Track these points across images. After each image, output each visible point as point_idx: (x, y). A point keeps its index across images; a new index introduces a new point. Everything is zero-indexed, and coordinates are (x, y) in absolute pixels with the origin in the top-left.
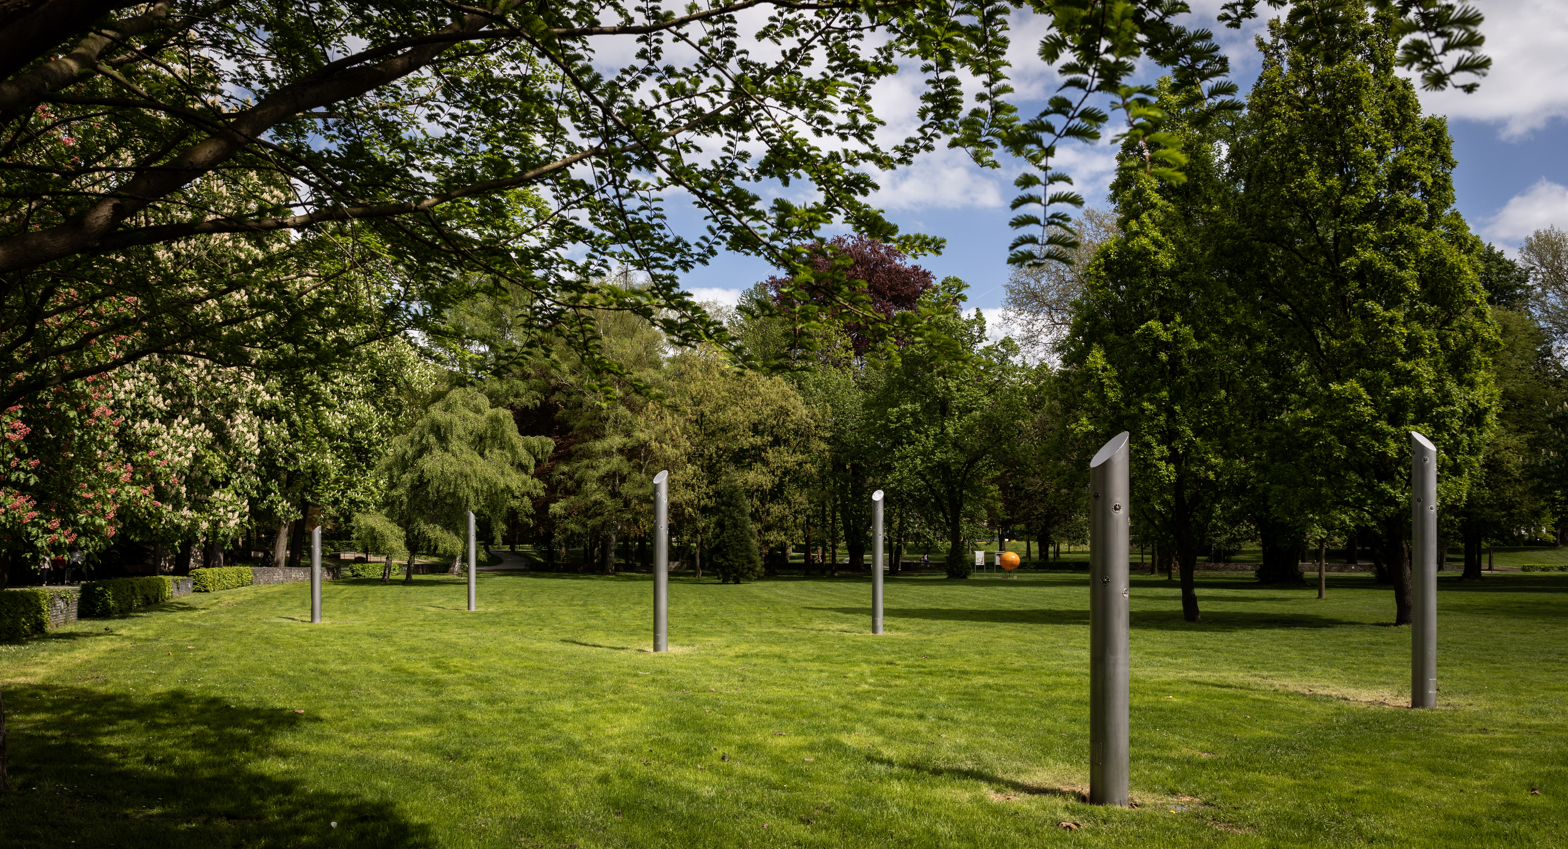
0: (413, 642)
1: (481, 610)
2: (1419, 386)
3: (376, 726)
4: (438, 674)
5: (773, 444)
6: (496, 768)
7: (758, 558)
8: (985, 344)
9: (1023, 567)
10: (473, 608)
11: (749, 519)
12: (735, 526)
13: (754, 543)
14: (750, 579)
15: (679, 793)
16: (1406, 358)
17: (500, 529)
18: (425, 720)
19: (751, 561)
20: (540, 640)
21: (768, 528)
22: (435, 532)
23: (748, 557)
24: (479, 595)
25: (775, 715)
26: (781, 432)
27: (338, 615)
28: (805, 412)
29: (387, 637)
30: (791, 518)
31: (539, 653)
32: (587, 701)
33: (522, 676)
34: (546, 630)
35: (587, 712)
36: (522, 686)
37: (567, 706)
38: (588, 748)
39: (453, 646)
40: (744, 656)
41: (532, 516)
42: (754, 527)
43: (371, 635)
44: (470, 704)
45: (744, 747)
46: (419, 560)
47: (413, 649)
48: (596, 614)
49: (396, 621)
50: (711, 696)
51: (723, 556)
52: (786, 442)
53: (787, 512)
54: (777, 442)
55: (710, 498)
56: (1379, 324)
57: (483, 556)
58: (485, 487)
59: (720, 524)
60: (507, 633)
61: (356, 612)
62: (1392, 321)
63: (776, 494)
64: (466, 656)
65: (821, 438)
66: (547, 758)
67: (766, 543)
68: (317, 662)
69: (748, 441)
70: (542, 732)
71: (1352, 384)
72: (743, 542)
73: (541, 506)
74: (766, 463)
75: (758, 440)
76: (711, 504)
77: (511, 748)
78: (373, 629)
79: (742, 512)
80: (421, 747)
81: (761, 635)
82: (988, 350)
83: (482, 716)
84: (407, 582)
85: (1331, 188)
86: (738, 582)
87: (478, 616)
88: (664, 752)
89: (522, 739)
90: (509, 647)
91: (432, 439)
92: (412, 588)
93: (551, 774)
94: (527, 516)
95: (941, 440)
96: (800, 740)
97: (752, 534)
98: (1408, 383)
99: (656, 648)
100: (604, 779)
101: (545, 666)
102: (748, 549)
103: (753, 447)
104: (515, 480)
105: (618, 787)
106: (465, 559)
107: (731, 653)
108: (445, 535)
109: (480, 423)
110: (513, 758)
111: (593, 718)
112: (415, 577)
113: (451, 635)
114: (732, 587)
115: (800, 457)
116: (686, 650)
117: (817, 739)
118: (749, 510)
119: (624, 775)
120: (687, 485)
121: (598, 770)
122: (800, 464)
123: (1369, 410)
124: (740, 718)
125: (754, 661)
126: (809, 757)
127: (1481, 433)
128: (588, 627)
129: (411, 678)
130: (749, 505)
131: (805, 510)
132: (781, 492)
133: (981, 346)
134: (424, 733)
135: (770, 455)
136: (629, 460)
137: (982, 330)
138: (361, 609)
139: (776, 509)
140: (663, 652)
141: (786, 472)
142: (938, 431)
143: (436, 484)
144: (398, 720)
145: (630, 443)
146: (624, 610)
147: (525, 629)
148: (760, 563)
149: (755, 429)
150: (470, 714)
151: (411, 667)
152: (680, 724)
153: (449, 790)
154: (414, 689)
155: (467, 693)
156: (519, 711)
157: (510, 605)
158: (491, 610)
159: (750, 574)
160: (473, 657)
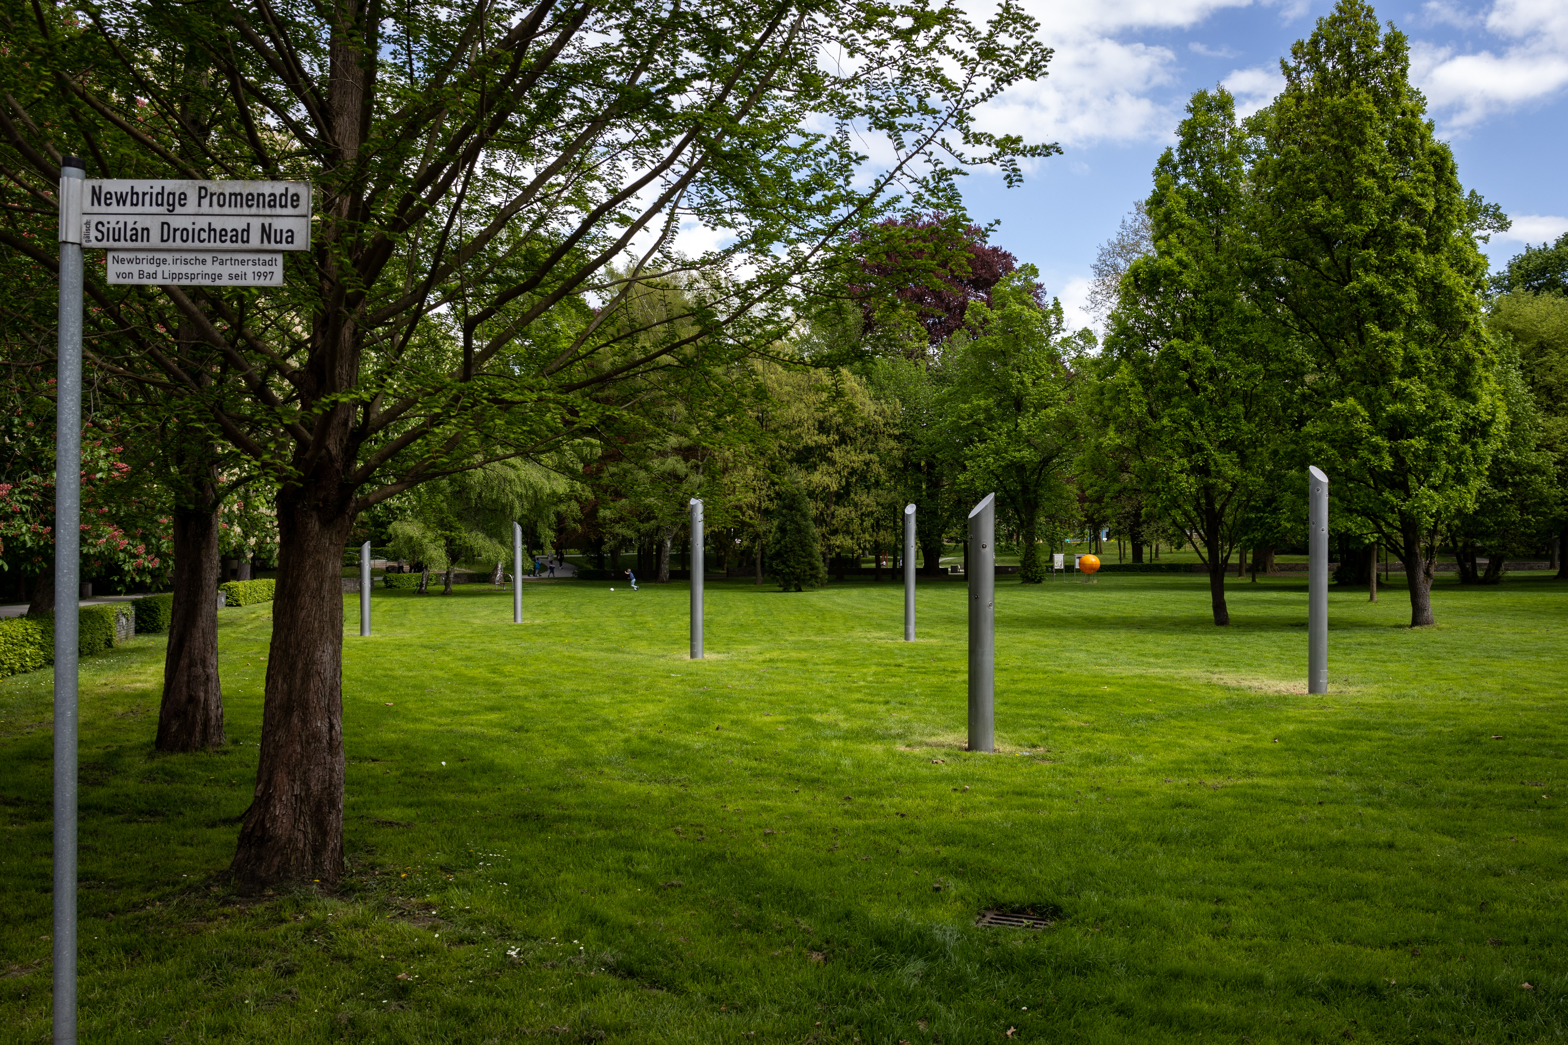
0: (467, 652)
1: (528, 622)
2: (1412, 403)
3: (455, 713)
4: (497, 678)
5: (838, 444)
6: (550, 736)
7: (820, 564)
8: (1063, 335)
9: (1102, 571)
10: (519, 620)
11: (811, 523)
12: (799, 531)
13: (818, 548)
14: (812, 587)
15: (678, 747)
16: (1403, 376)
17: (548, 535)
18: (492, 709)
19: (813, 568)
20: (586, 650)
21: (835, 532)
22: (478, 540)
23: (810, 563)
24: (525, 607)
25: (771, 702)
26: (849, 429)
27: (385, 628)
28: (873, 408)
29: (441, 648)
30: (857, 521)
31: (584, 660)
32: (623, 696)
33: (569, 679)
34: (592, 641)
35: (621, 702)
36: (569, 685)
37: (606, 699)
38: (618, 724)
39: (505, 655)
40: (771, 660)
41: (580, 521)
42: (816, 531)
43: (425, 647)
44: (526, 698)
45: (734, 723)
46: (457, 570)
47: (468, 659)
48: (642, 625)
49: (444, 633)
50: (726, 690)
51: (784, 563)
52: (853, 440)
53: (853, 515)
54: (844, 440)
55: (771, 500)
56: (1376, 345)
57: (530, 565)
58: (530, 492)
59: (782, 529)
60: (554, 644)
61: (402, 625)
62: (1389, 342)
63: (842, 496)
64: (518, 663)
65: (890, 436)
66: (587, 730)
67: (830, 548)
68: (385, 669)
69: (812, 440)
70: (584, 715)
71: (1351, 401)
72: (805, 547)
73: (590, 512)
74: (832, 462)
75: (823, 439)
76: (772, 507)
77: (560, 723)
78: (425, 642)
79: (804, 516)
80: (492, 725)
81: (796, 643)
82: (1065, 341)
83: (536, 706)
84: (445, 594)
85: (1335, 216)
86: (800, 590)
87: (525, 628)
88: (675, 725)
89: (569, 718)
90: (556, 656)
92: (452, 600)
93: (590, 738)
94: (575, 521)
95: (1015, 437)
96: (782, 718)
97: (815, 540)
98: (1402, 400)
99: (693, 655)
100: (627, 741)
101: (588, 670)
102: (811, 555)
103: (819, 446)
104: (561, 485)
105: (635, 742)
106: (510, 567)
107: (760, 658)
108: (487, 543)
110: (562, 730)
111: (624, 706)
112: (454, 588)
113: (502, 646)
114: (793, 596)
115: (867, 456)
116: (721, 657)
117: (794, 717)
118: (813, 513)
119: (642, 738)
121: (623, 736)
122: (867, 464)
123: (1366, 426)
124: (742, 705)
125: (779, 665)
126: (781, 728)
127: (1486, 443)
128: (633, 637)
129: (472, 681)
130: (813, 508)
131: (872, 513)
132: (848, 494)
133: (1058, 338)
134: (493, 716)
135: (836, 454)
136: (686, 460)
137: (1060, 321)
138: (406, 622)
139: (842, 512)
140: (699, 659)
141: (853, 472)
142: (1012, 427)
143: (478, 490)
144: (471, 708)
145: (686, 442)
146: (672, 620)
147: (572, 640)
148: (822, 569)
149: (821, 428)
150: (527, 705)
151: (471, 673)
152: (692, 709)
153: (517, 746)
154: (477, 689)
155: (522, 691)
156: (566, 702)
157: (557, 617)
158: (537, 622)
159: (813, 581)
160: (524, 664)
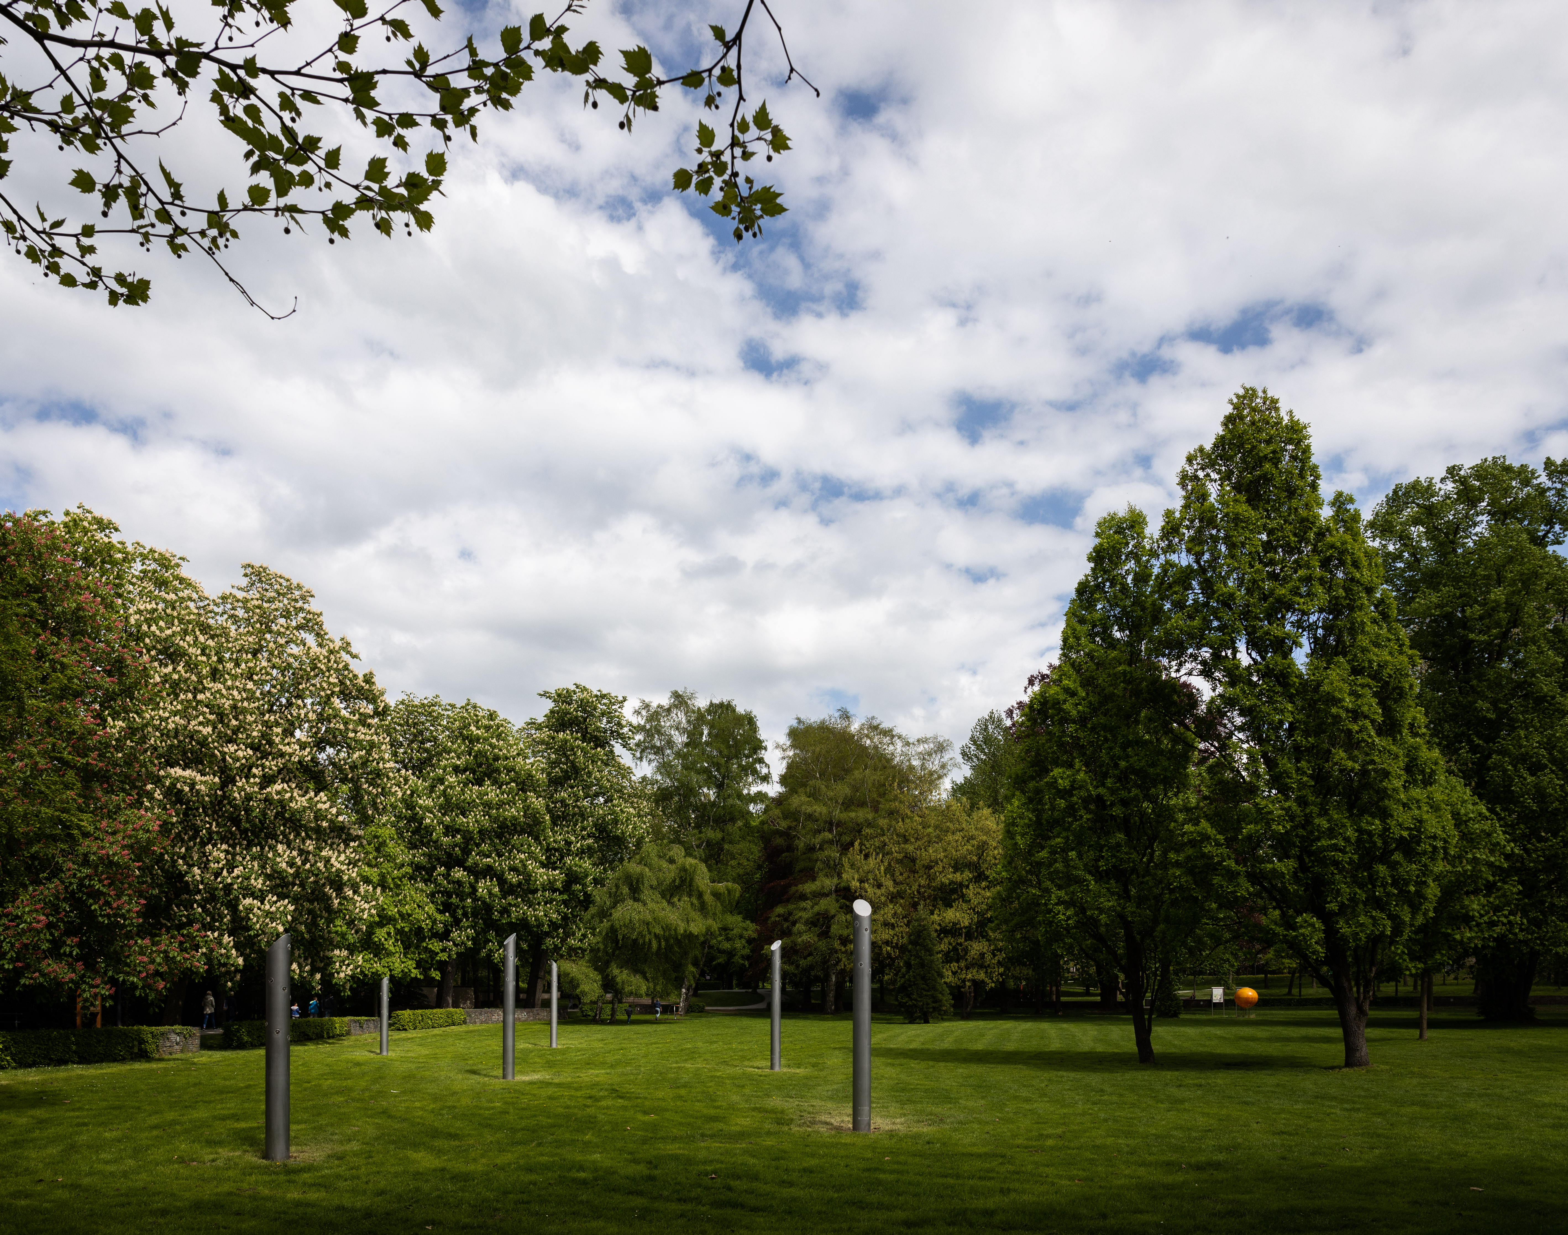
7: (946, 998)
9: (1263, 1003)
12: (922, 965)
14: (939, 1020)
19: (937, 1001)
23: (933, 997)
51: (909, 996)
55: (908, 937)
63: (975, 932)
69: (950, 877)
72: (929, 981)
74: (966, 900)
79: (929, 951)
84: (626, 1022)
86: (926, 1022)
91: (625, 890)
102: (934, 989)
103: (953, 884)
109: (670, 873)
120: (886, 924)
135: (971, 891)
143: (625, 932)
148: (948, 1003)
149: (957, 867)
159: (937, 1014)
